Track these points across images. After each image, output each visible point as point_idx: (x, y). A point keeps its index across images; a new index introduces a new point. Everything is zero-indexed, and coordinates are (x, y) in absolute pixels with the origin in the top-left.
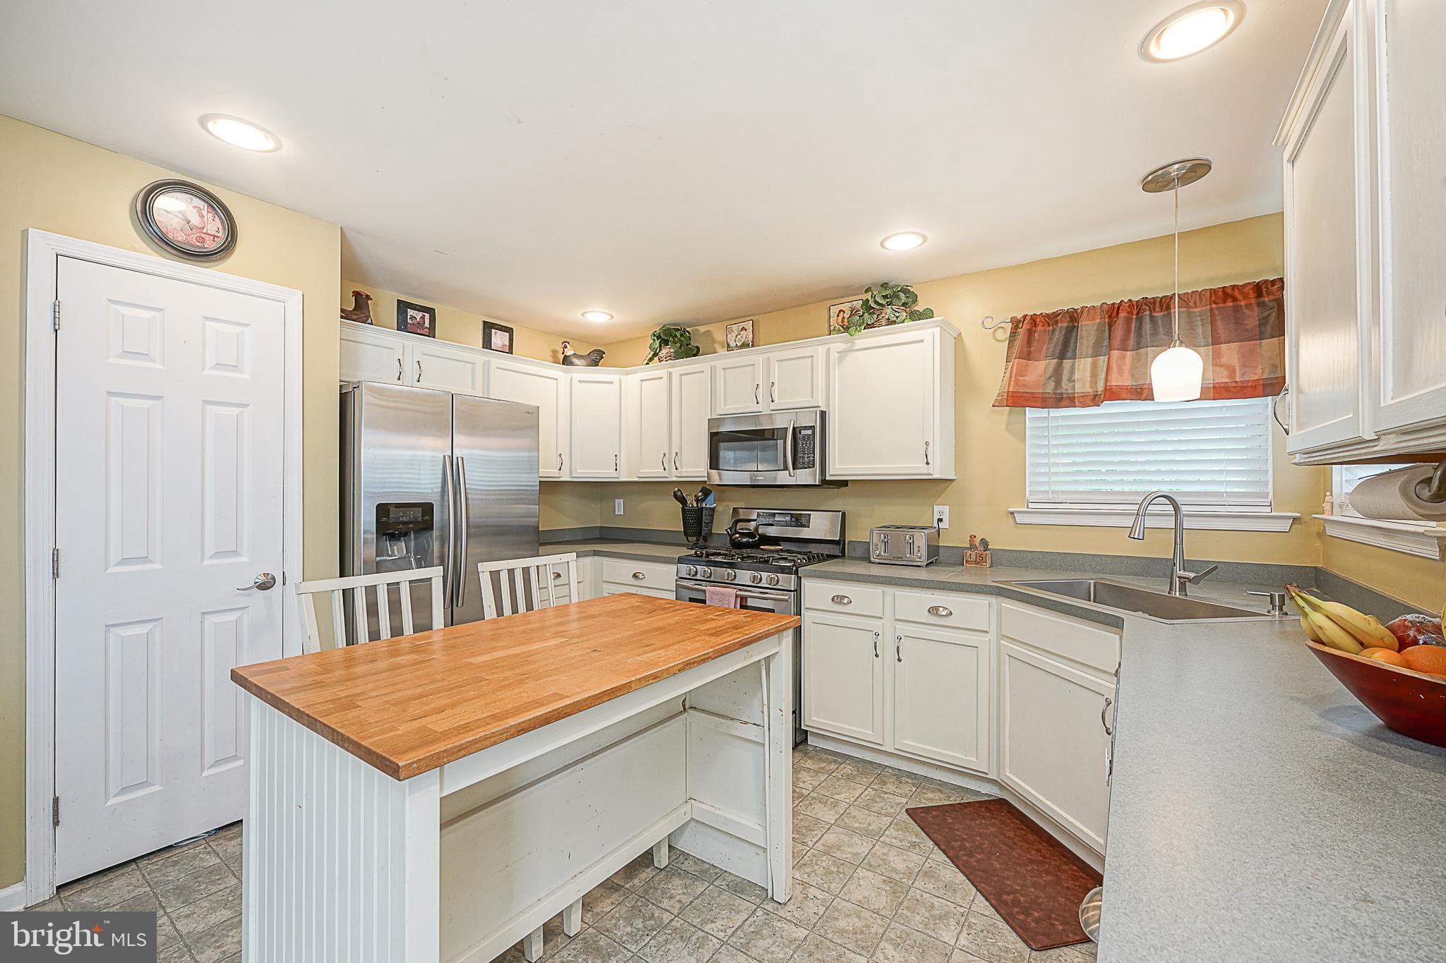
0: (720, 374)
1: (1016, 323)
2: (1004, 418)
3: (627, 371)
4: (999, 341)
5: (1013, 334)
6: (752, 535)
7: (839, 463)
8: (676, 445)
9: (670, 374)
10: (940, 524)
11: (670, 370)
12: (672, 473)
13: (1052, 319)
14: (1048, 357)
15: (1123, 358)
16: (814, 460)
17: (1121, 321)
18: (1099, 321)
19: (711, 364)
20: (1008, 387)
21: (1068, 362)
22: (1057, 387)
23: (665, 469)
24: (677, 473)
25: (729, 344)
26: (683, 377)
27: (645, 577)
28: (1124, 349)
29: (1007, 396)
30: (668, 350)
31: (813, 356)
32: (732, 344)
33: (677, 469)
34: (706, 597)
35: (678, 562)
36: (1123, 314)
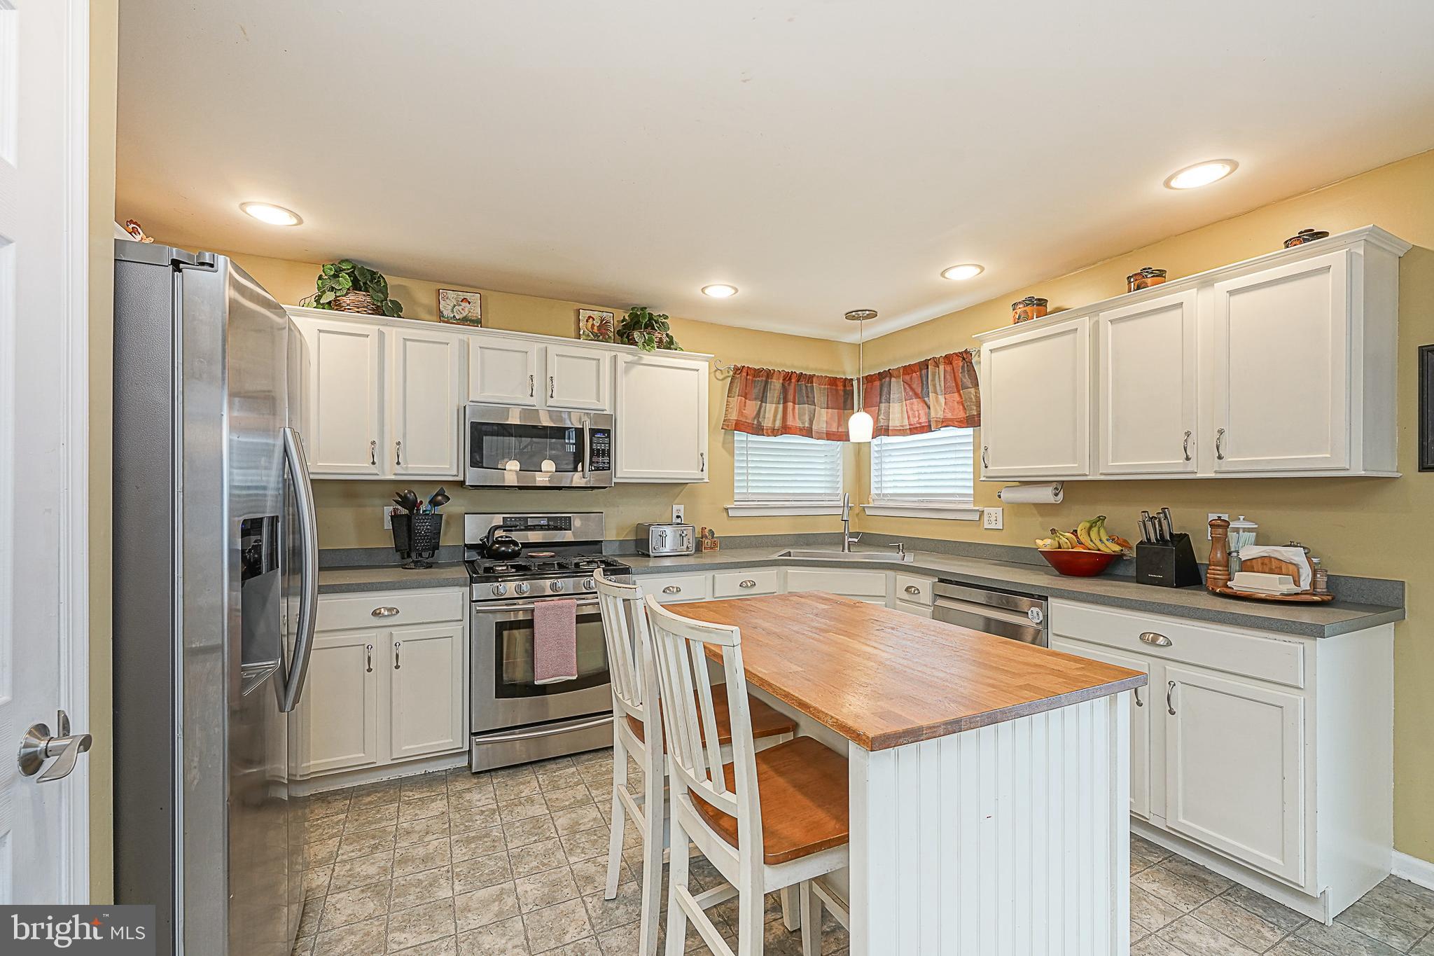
0: (473, 352)
1: (738, 370)
2: (721, 438)
4: (717, 379)
5: (733, 378)
6: (515, 544)
7: (627, 466)
8: (393, 433)
9: (381, 334)
10: (679, 521)
11: (382, 328)
12: (387, 466)
13: (757, 372)
14: (756, 399)
15: (794, 408)
16: (609, 463)
17: (793, 385)
18: (781, 381)
19: (461, 336)
20: (734, 416)
21: (764, 404)
22: (758, 421)
23: (373, 463)
24: (398, 469)
25: (441, 312)
26: (408, 343)
27: (398, 612)
28: (794, 403)
29: (734, 422)
30: (361, 297)
31: (599, 360)
32: (445, 313)
33: (398, 463)
34: (533, 615)
35: (471, 582)
36: (793, 381)
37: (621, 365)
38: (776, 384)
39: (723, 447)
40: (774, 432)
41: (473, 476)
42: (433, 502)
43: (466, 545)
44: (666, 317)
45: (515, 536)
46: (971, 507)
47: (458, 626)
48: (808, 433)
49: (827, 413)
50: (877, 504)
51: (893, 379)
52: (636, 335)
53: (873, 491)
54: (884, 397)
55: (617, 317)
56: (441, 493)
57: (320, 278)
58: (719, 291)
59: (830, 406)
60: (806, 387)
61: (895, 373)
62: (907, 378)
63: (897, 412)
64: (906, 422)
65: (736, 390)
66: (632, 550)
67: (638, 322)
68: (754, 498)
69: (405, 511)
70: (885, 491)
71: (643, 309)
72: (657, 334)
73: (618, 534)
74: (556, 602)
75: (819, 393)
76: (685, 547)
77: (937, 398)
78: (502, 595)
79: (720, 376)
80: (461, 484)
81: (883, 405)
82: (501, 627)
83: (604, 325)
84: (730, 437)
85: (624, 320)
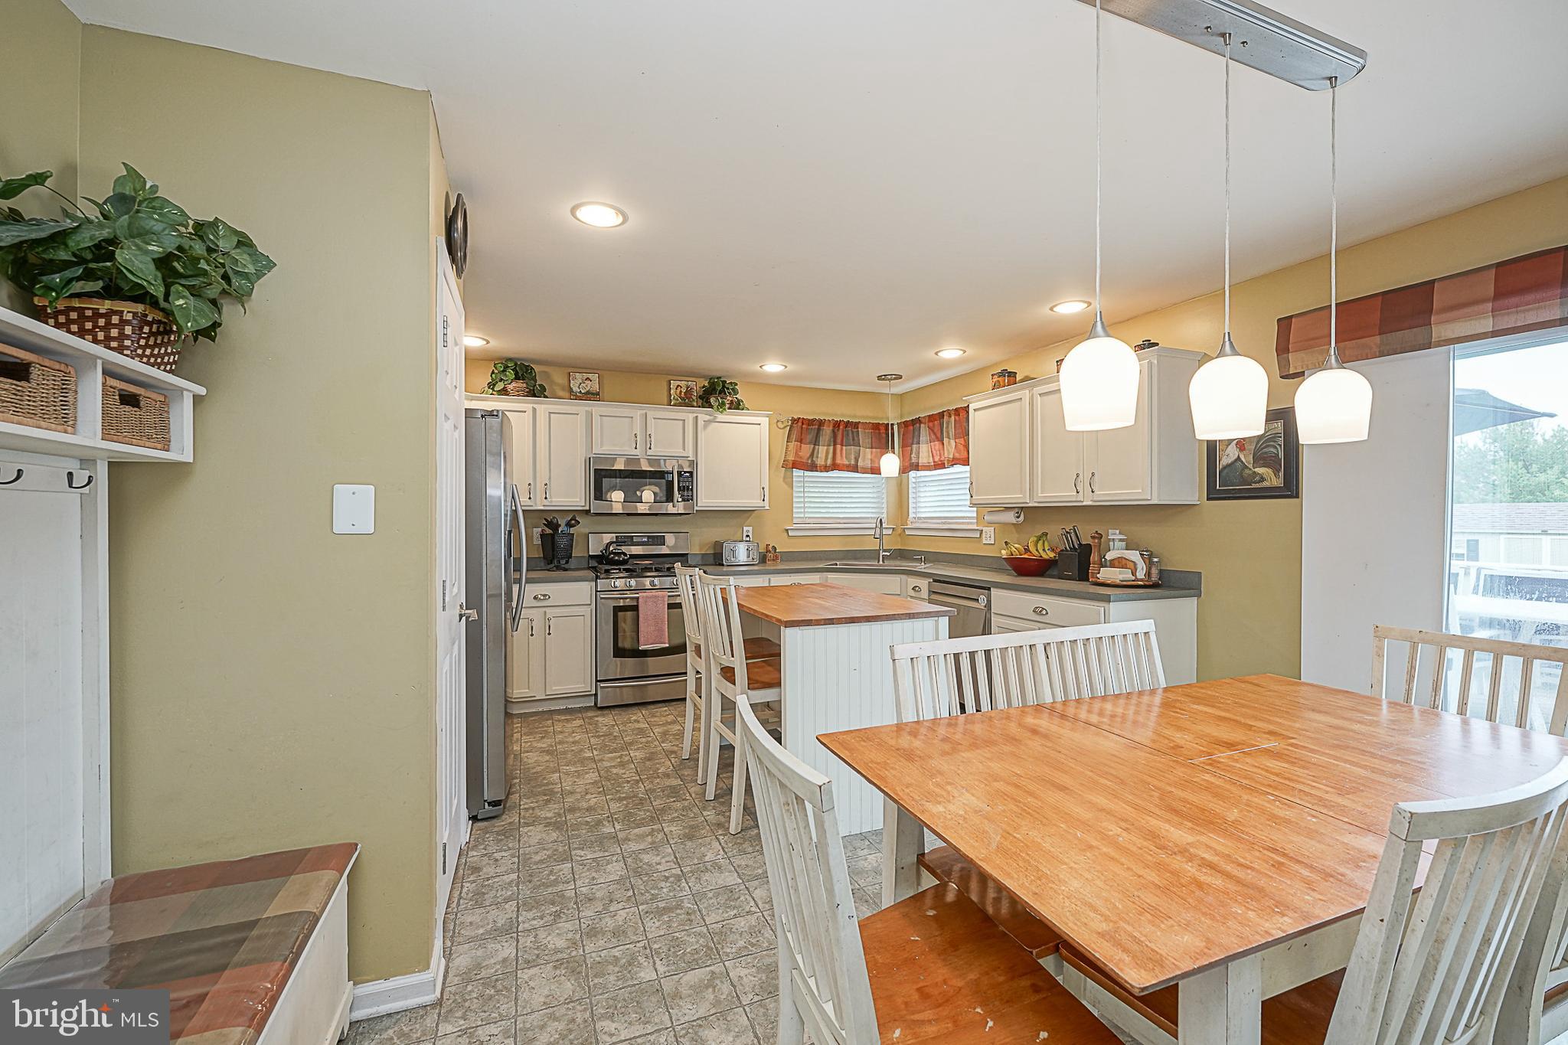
0: (596, 419)
1: (794, 421)
2: (781, 475)
3: (472, 396)
5: (791, 426)
6: (625, 555)
7: (705, 499)
8: (542, 477)
9: (534, 410)
10: (748, 539)
11: (535, 406)
12: (538, 502)
13: (811, 422)
14: (810, 443)
15: (842, 449)
16: (692, 496)
17: (841, 431)
18: (831, 428)
19: (587, 408)
20: (791, 458)
21: (817, 447)
22: (812, 460)
23: (530, 498)
24: (546, 502)
25: (571, 389)
26: (552, 415)
27: (549, 597)
28: (842, 445)
29: (791, 463)
30: (520, 384)
31: (684, 420)
32: (574, 389)
33: (546, 498)
34: (638, 603)
35: (597, 579)
36: (841, 427)
37: (701, 423)
38: (827, 431)
39: (784, 481)
40: (826, 469)
41: (597, 506)
42: (569, 525)
43: (590, 556)
44: (736, 384)
45: (624, 549)
46: (975, 527)
47: (588, 609)
48: (855, 469)
49: (872, 452)
50: (914, 526)
51: (922, 425)
52: (712, 400)
53: (911, 515)
54: (915, 440)
55: (699, 385)
56: (573, 518)
57: (493, 372)
58: (773, 367)
59: (874, 446)
60: (853, 432)
61: (923, 420)
62: (931, 424)
63: (924, 451)
64: (931, 460)
65: (794, 437)
66: (711, 560)
67: (714, 389)
68: (808, 521)
69: (548, 531)
70: (919, 515)
71: (718, 378)
72: (728, 398)
73: (701, 549)
74: (654, 593)
75: (863, 436)
76: (751, 558)
77: (949, 442)
78: (617, 587)
79: (781, 425)
80: (588, 512)
81: (914, 446)
82: (617, 610)
83: (689, 391)
84: (789, 473)
85: (704, 386)
